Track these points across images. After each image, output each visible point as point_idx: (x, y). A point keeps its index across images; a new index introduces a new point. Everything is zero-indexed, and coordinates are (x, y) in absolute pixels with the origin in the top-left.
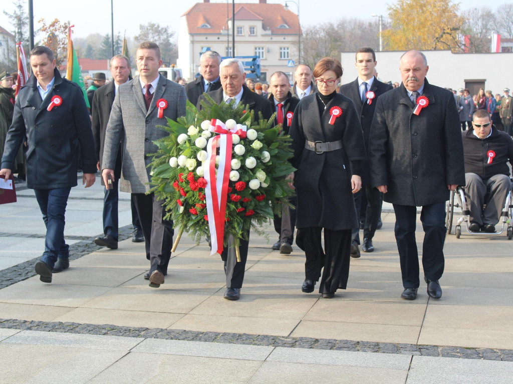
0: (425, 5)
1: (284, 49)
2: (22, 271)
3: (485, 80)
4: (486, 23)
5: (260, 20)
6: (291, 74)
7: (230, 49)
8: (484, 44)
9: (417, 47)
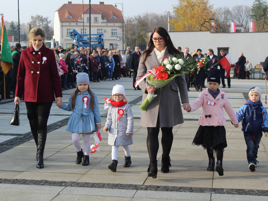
0: (194, 6)
1: (114, 30)
3: (229, 48)
4: (227, 16)
5: (100, 14)
6: (118, 44)
7: (84, 30)
8: (226, 28)
9: (190, 29)
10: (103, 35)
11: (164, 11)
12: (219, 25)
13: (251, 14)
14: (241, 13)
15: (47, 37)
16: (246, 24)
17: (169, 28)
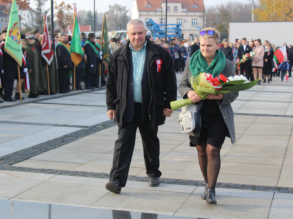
1: (195, 20)
2: (52, 144)
5: (180, 3)
10: (181, 25)
17: (253, 18)
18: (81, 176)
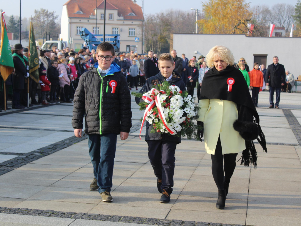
0: (227, 4)
1: (132, 29)
3: (267, 55)
4: (265, 16)
5: (116, 10)
6: (137, 46)
7: (96, 28)
8: (265, 31)
9: (222, 32)
10: (119, 35)
11: (192, 9)
12: (256, 27)
13: (294, 14)
14: (283, 13)
15: (53, 36)
16: (288, 26)
17: (197, 29)
18: (25, 214)
